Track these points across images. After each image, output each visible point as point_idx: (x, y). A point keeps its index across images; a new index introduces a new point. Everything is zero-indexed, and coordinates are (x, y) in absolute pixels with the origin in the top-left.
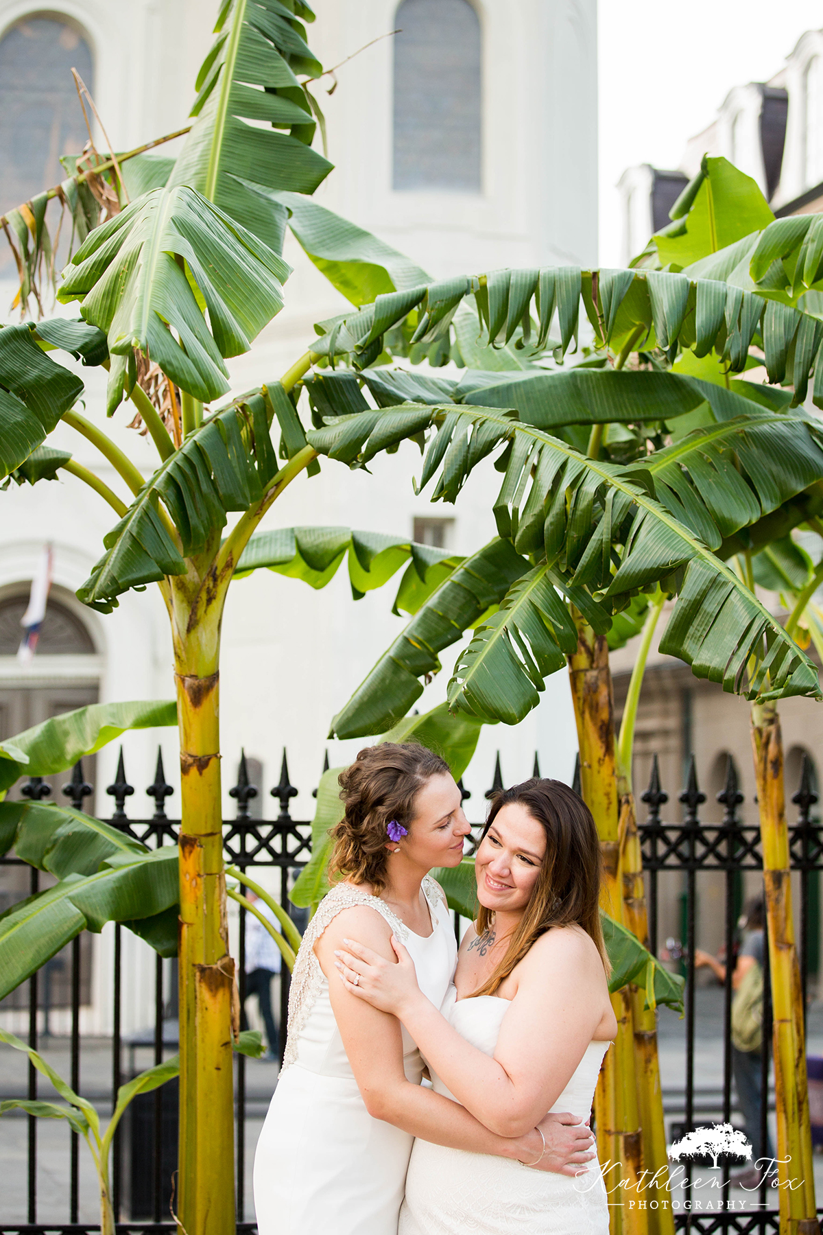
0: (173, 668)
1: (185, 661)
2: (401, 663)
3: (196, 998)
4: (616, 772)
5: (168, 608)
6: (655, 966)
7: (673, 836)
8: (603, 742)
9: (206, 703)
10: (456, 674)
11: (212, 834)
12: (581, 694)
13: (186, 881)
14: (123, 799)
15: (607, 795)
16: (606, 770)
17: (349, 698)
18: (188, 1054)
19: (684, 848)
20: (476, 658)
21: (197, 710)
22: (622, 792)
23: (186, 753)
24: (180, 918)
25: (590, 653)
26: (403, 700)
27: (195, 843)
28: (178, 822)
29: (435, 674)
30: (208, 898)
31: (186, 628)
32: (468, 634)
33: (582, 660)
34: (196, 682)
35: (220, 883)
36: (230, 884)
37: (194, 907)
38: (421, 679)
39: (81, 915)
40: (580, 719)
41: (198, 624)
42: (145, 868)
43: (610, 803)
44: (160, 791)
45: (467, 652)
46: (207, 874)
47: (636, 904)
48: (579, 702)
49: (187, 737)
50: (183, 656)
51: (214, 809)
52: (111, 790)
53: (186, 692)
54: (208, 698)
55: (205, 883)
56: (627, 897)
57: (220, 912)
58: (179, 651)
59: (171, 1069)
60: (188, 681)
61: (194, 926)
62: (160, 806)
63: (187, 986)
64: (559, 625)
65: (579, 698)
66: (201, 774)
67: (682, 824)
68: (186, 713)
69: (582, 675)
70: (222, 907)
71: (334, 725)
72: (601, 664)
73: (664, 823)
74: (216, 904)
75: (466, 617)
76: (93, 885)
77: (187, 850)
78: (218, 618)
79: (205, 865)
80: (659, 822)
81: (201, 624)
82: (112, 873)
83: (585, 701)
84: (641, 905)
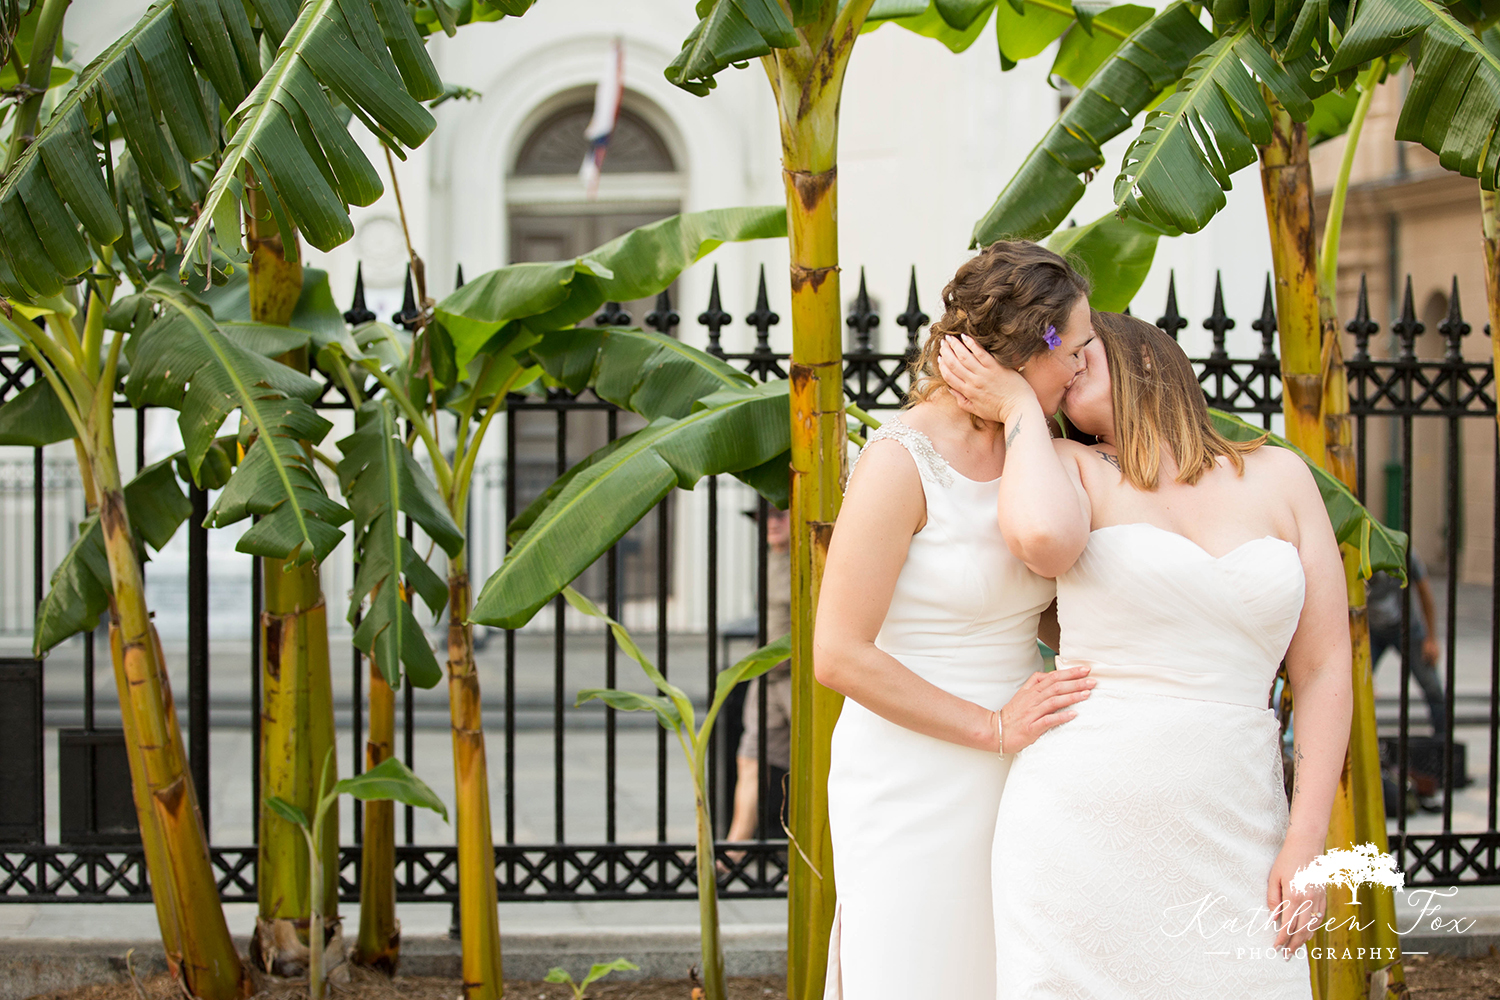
0: (781, 162)
1: (796, 154)
2: (1057, 157)
3: (811, 562)
4: (1318, 292)
5: (774, 91)
6: (1371, 524)
7: (1384, 374)
8: (1302, 254)
9: (822, 205)
10: (1125, 170)
11: (829, 364)
12: (1275, 195)
13: (798, 421)
14: (719, 330)
15: (1308, 318)
16: (1306, 288)
17: (995, 199)
18: (801, 631)
19: (1399, 390)
20: (1148, 151)
21: (811, 213)
22: (1325, 317)
23: (798, 265)
24: (791, 466)
25: (1287, 146)
26: (1060, 202)
27: (809, 374)
28: (785, 357)
29: (1097, 170)
30: (825, 442)
31: (796, 113)
32: (1139, 120)
33: (1277, 154)
34: (809, 179)
35: (839, 423)
36: (852, 425)
37: (808, 452)
38: (1082, 177)
39: (671, 469)
40: (1274, 226)
41: (811, 109)
42: (747, 409)
43: (1311, 329)
44: (762, 319)
45: (1137, 143)
46: (824, 413)
47: (1342, 452)
48: (1273, 206)
49: (798, 247)
50: (793, 148)
51: (832, 332)
52: (704, 318)
53: (797, 191)
54: (824, 199)
55: (821, 423)
56: (1331, 444)
57: (840, 458)
58: (788, 142)
59: (779, 651)
60: (800, 178)
61: (809, 475)
62: (763, 337)
63: (801, 547)
64: (1249, 113)
65: (1273, 201)
66: (816, 290)
67: (1397, 360)
68: (797, 216)
69: (1276, 172)
70: (842, 452)
71: (976, 233)
72: (1300, 159)
73: (1374, 359)
74: (835, 449)
75: (1136, 101)
76: (684, 431)
77: (799, 383)
78: (836, 101)
79: (821, 402)
80: (1367, 357)
81: (814, 109)
82: (707, 415)
83: (1279, 204)
84: (1348, 454)
